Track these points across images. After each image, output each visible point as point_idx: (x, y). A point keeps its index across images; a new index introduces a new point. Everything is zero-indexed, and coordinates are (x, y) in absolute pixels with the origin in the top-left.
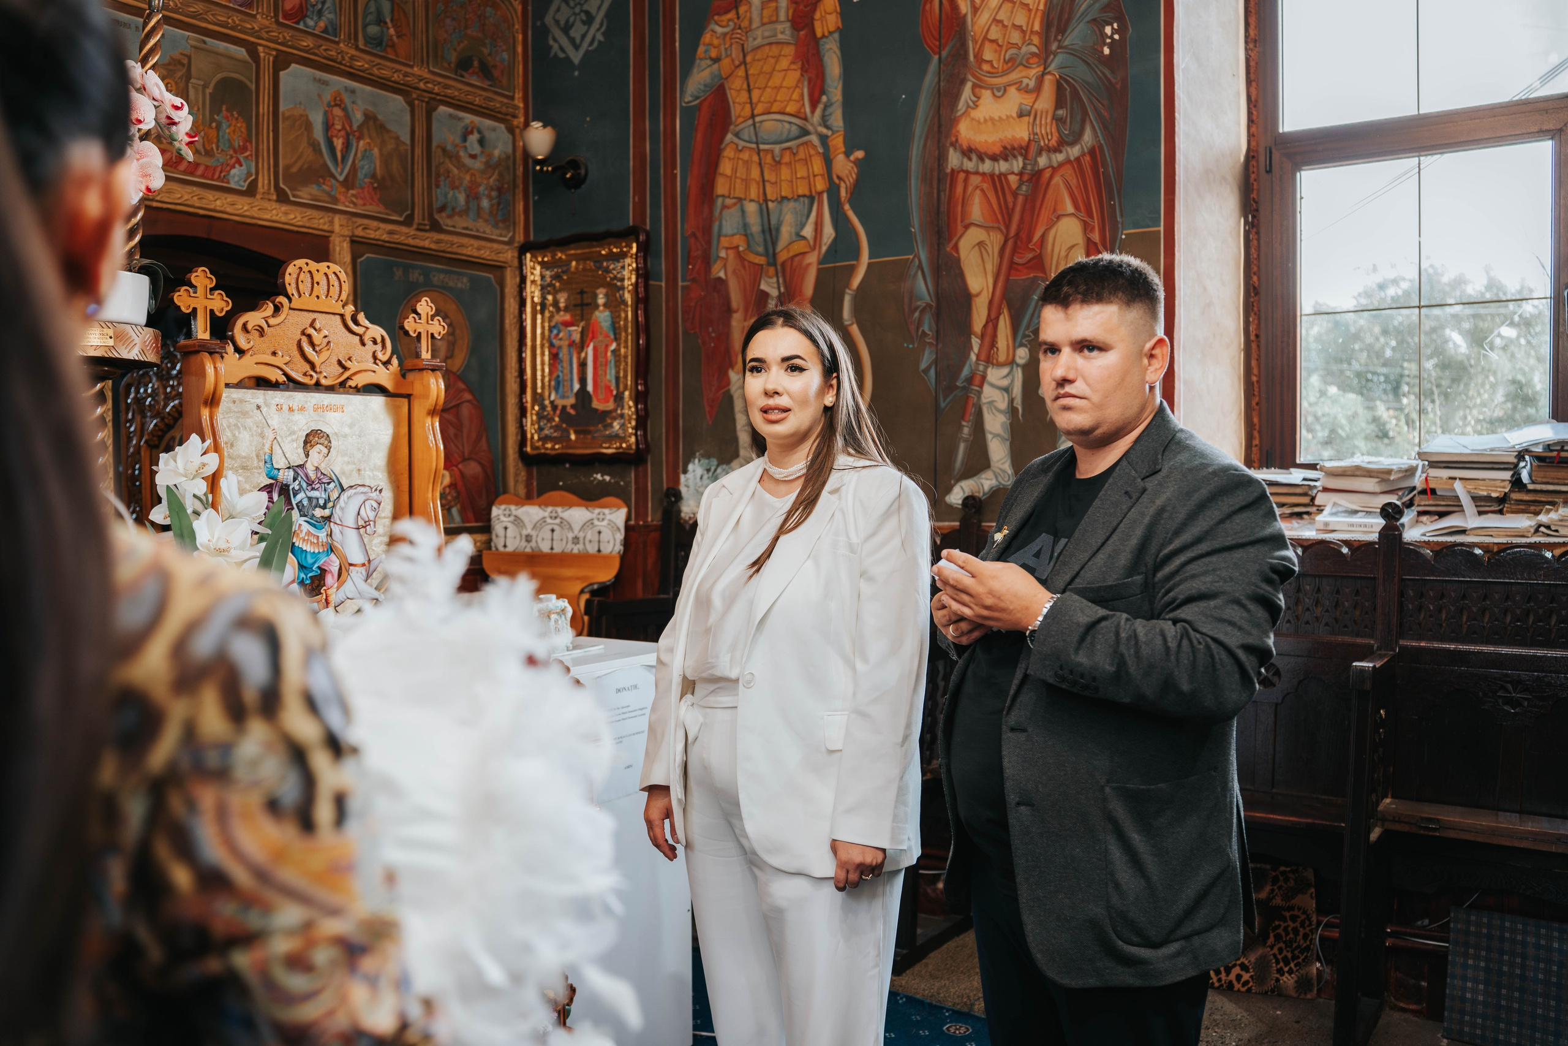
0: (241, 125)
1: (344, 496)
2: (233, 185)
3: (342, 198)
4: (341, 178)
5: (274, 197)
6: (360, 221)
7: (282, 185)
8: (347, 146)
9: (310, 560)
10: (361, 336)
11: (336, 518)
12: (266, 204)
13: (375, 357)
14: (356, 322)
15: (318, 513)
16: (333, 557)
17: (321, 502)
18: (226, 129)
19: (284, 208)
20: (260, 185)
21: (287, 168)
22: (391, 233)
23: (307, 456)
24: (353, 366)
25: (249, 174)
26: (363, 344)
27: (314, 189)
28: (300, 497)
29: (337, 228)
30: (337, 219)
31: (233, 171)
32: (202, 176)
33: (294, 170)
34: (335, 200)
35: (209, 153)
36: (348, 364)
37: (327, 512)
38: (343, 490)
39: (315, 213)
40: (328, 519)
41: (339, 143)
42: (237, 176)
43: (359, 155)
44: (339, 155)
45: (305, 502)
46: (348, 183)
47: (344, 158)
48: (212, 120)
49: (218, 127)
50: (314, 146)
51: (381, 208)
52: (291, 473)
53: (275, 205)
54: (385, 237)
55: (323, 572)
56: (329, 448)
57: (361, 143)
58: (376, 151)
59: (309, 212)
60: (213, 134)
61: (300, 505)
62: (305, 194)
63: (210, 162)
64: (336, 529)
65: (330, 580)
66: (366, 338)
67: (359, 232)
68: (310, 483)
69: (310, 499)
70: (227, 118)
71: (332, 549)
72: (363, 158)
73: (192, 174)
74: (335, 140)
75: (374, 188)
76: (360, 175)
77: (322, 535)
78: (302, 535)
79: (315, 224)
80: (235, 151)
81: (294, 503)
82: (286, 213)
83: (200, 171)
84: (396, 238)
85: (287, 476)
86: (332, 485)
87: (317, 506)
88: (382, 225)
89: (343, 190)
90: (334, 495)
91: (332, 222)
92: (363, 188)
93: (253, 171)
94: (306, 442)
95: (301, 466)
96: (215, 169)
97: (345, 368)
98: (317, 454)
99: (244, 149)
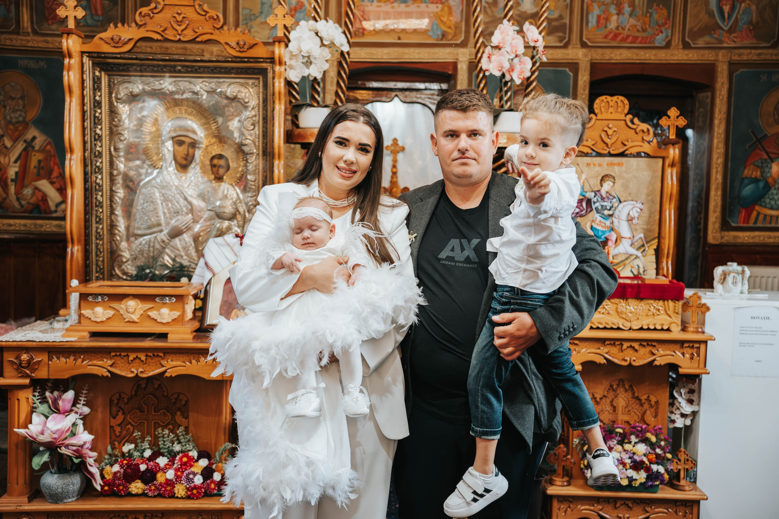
0: (665, 12)
1: (621, 205)
2: (657, 44)
3: (727, 40)
4: (726, 29)
5: (681, 47)
6: (736, 51)
7: (687, 39)
8: (733, 9)
9: (600, 234)
10: (635, 129)
11: (616, 215)
12: (676, 52)
13: (643, 139)
14: (633, 123)
15: (606, 212)
16: (613, 233)
17: (608, 208)
18: (655, 16)
19: (686, 52)
20: (673, 42)
21: (691, 30)
22: (759, 54)
23: (602, 186)
24: (629, 144)
25: (667, 37)
26: (637, 133)
27: (707, 38)
28: (597, 205)
29: (720, 58)
30: (721, 53)
31: (658, 37)
32: (640, 43)
33: (695, 29)
34: (721, 42)
35: (644, 30)
36: (626, 143)
37: (611, 212)
38: (620, 202)
39: (706, 52)
40: (611, 215)
41: (726, 9)
42: (660, 40)
43: (741, 12)
44: (726, 15)
45: (600, 208)
46: (731, 31)
47: (730, 16)
48: (647, 12)
49: (651, 14)
50: (710, 14)
51: (754, 41)
52: (593, 194)
53: (681, 51)
54: (755, 58)
55: (607, 240)
56: (614, 183)
57: (743, 5)
58: (754, 7)
59: (702, 52)
60: (647, 20)
61: (597, 209)
62: (701, 42)
63: (645, 35)
64: (615, 221)
65: (610, 243)
66: (638, 130)
67: (736, 58)
68: (603, 199)
69: (602, 206)
70: (656, 10)
71: (612, 229)
72: (743, 13)
73: (634, 43)
74: (724, 7)
75: (750, 30)
76: (740, 24)
77: (608, 223)
78: (597, 222)
79: (706, 58)
80: (659, 26)
81: (594, 207)
82: (687, 55)
83: (639, 40)
84: (763, 57)
85: (590, 195)
86: (615, 200)
87: (606, 209)
88: (753, 51)
89: (728, 35)
90: (616, 205)
91: (717, 55)
92: (741, 32)
93: (670, 34)
94: (601, 180)
95: (599, 191)
96: (647, 38)
97: (625, 145)
98: (607, 186)
99: (664, 24)
